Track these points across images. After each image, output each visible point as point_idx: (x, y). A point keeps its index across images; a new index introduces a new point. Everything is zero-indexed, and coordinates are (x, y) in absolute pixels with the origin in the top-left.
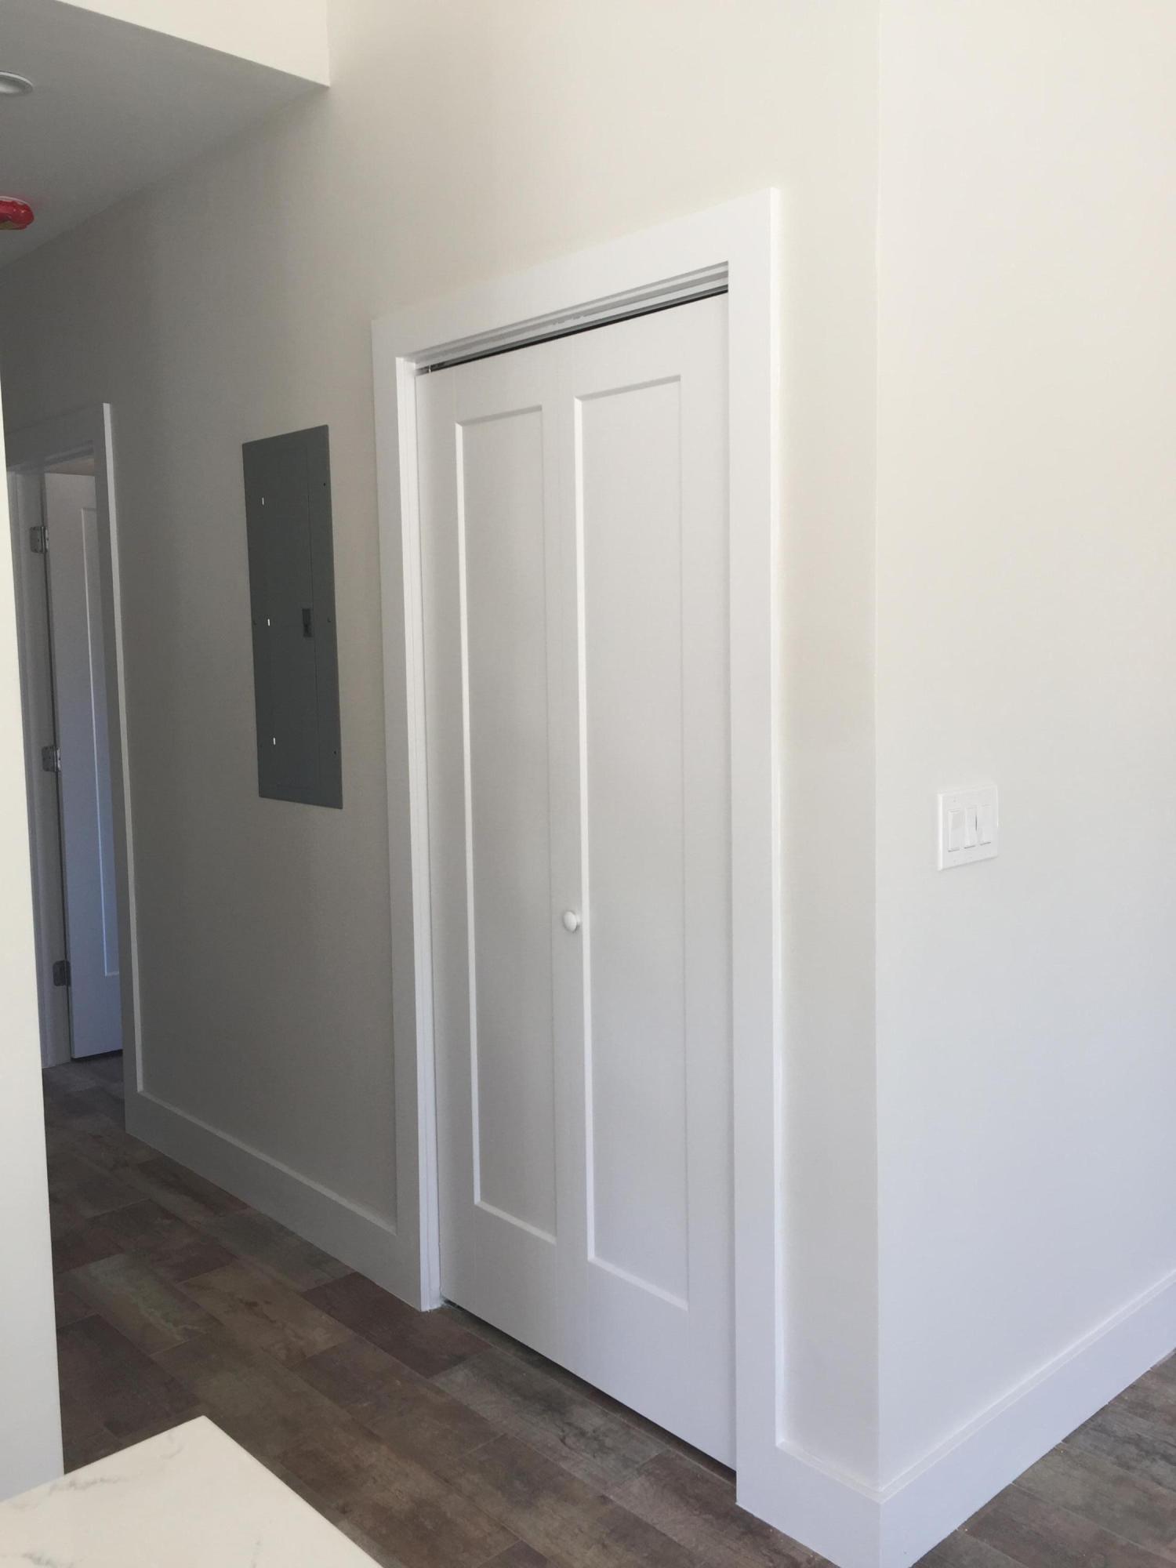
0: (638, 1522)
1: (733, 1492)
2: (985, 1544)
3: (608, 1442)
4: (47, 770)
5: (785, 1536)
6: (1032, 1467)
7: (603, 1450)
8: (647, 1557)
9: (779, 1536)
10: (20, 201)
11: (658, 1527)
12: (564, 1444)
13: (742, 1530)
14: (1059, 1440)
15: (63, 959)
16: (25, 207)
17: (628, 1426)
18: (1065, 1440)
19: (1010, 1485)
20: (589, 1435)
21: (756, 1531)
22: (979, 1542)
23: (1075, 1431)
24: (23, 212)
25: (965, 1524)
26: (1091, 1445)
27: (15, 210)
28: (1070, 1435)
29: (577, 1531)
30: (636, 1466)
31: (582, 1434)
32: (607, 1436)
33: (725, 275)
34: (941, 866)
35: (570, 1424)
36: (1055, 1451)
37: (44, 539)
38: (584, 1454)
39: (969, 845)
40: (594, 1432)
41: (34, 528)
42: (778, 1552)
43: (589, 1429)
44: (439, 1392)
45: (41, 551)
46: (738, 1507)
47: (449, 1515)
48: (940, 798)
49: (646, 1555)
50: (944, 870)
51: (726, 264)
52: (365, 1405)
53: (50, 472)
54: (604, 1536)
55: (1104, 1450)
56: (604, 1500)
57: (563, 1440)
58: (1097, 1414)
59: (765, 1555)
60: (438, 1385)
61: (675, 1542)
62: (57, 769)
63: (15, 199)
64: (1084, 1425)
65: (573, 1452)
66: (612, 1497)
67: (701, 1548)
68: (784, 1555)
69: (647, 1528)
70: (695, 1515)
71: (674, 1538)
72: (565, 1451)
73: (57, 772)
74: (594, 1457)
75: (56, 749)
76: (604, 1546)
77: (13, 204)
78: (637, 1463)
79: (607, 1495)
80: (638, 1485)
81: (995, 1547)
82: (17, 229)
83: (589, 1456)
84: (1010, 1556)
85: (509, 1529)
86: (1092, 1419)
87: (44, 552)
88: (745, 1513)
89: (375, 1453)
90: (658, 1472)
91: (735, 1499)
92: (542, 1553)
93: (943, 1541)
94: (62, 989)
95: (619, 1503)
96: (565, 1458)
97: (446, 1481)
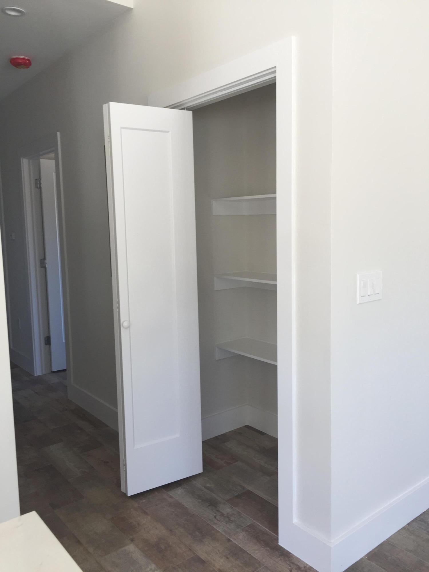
0: (241, 550)
1: (277, 540)
2: (373, 564)
3: (232, 518)
4: (42, 267)
5: (296, 557)
6: (394, 534)
7: (230, 521)
8: (243, 563)
9: (294, 557)
10: (26, 58)
11: (248, 551)
12: (216, 519)
13: (280, 554)
14: (405, 524)
15: (48, 335)
16: (28, 60)
17: (240, 513)
18: (408, 524)
19: (385, 541)
20: (225, 515)
21: (285, 555)
22: (371, 563)
23: (412, 521)
24: (27, 61)
25: (367, 555)
26: (418, 527)
27: (24, 61)
28: (410, 522)
29: (217, 552)
30: (242, 528)
31: (222, 515)
32: (232, 516)
33: (275, 72)
34: (358, 303)
35: (218, 511)
36: (404, 528)
37: (40, 183)
38: (223, 523)
39: (370, 294)
40: (227, 514)
41: (36, 180)
42: (293, 563)
43: (225, 513)
44: (171, 497)
45: (39, 188)
46: (279, 545)
47: (170, 544)
48: (358, 275)
49: (243, 562)
50: (359, 304)
51: (275, 67)
52: (144, 501)
53: (41, 159)
54: (228, 554)
55: (422, 529)
56: (229, 540)
57: (215, 517)
58: (421, 515)
59: (288, 564)
60: (171, 495)
61: (254, 557)
62: (45, 267)
63: (24, 57)
64: (416, 519)
65: (218, 522)
66: (231, 539)
67: (264, 560)
68: (295, 564)
69: (244, 552)
70: (263, 548)
71: (254, 556)
72: (216, 521)
73: (45, 268)
74: (226, 524)
75: (45, 260)
76: (227, 558)
77: (24, 59)
78: (242, 527)
79: (230, 539)
80: (242, 535)
81: (377, 565)
82: (26, 68)
83: (224, 523)
84: (383, 568)
85: (192, 550)
86: (419, 516)
87: (40, 188)
88: (281, 547)
89: (145, 519)
90: (250, 530)
91: (278, 542)
92: (204, 559)
93: (357, 562)
94: (48, 346)
95: (234, 542)
96: (216, 524)
97: (171, 530)
